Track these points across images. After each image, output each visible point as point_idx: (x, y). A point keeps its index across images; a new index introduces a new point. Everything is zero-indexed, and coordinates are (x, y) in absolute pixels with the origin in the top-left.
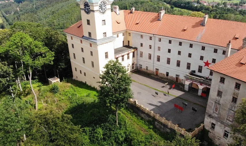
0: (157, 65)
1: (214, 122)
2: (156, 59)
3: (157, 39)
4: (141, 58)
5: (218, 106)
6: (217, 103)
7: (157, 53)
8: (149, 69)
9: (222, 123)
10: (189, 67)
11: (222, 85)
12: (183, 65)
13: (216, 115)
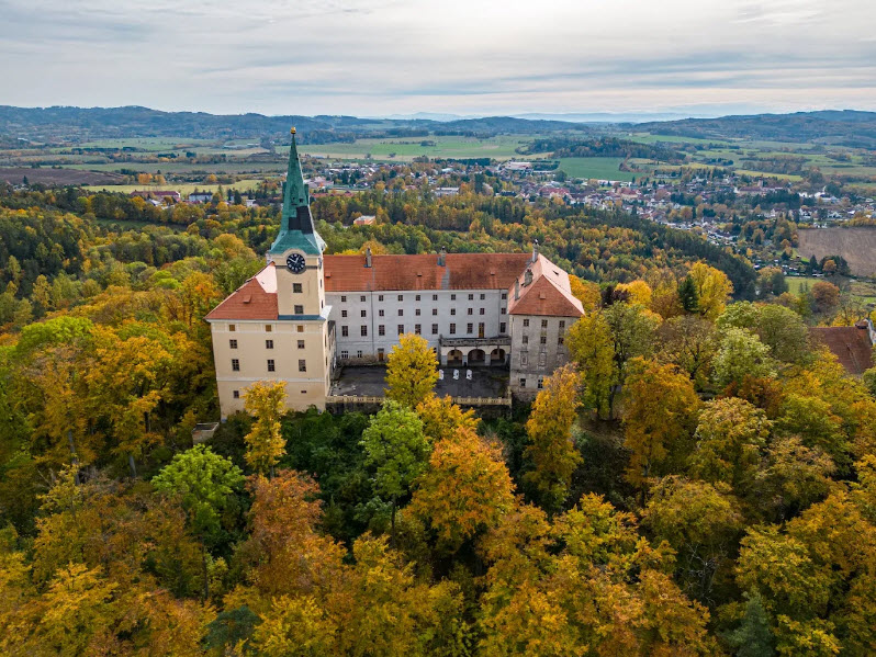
0: (380, 341)
1: (523, 376)
2: (377, 332)
3: (376, 298)
4: (345, 339)
5: (525, 355)
6: (524, 351)
7: (379, 321)
8: (364, 354)
9: (533, 373)
10: (435, 331)
11: (526, 328)
12: (427, 329)
13: (525, 367)
